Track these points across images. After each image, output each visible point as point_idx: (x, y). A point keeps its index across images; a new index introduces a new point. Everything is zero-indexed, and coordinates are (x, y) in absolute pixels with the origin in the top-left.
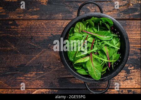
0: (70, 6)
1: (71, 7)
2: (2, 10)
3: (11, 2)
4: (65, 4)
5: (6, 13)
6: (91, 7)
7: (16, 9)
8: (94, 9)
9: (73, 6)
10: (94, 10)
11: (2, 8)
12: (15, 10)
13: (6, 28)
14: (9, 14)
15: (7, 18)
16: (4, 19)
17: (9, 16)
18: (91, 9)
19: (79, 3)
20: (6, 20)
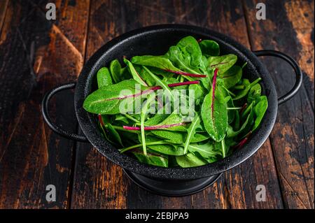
1: (302, 120)
18: (309, 168)
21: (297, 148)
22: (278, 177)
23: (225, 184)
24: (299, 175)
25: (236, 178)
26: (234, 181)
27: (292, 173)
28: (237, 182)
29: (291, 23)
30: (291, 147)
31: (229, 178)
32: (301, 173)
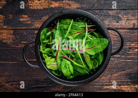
0: (100, 14)
1: (102, 15)
2: (27, 19)
3: (36, 9)
4: (94, 12)
5: (32, 22)
6: (123, 16)
7: (43, 17)
8: (126, 17)
9: (103, 14)
10: (126, 19)
11: (27, 16)
12: (41, 18)
13: (32, 38)
14: (35, 23)
15: (32, 28)
16: (29, 28)
17: (35, 25)
18: (123, 17)
19: (109, 11)
20: (32, 29)
21: (115, 20)
22: (127, 29)
23: (130, 48)
24: (127, 21)
25: (128, 44)
26: (129, 45)
27: (125, 24)
28: (130, 44)
29: (44, 8)
30: (114, 22)
31: (128, 47)
32: (126, 20)
